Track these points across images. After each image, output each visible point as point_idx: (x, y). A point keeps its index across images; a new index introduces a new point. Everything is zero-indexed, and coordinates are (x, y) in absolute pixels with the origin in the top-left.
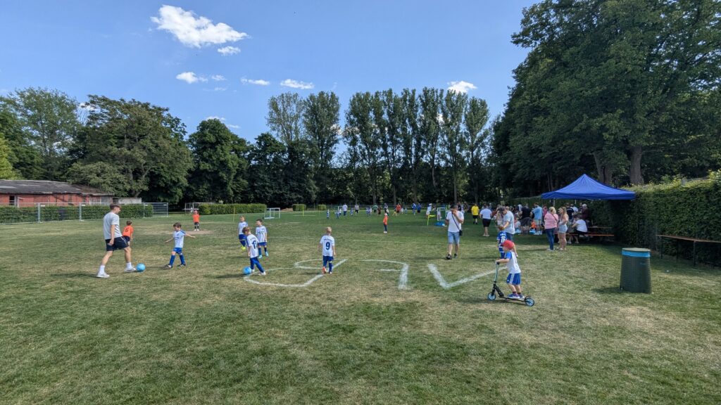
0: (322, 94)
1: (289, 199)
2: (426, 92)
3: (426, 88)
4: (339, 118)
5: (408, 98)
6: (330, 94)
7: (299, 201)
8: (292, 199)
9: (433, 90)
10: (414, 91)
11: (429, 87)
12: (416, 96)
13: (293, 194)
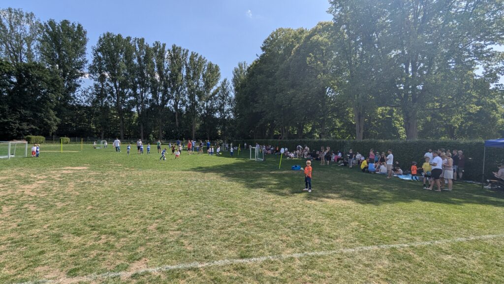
0: (65, 22)
1: (18, 129)
2: (175, 49)
3: (175, 46)
4: (86, 52)
5: (158, 50)
6: (76, 25)
7: (34, 132)
8: (23, 130)
9: (180, 48)
10: (164, 45)
11: (178, 45)
12: (166, 49)
13: (25, 124)
